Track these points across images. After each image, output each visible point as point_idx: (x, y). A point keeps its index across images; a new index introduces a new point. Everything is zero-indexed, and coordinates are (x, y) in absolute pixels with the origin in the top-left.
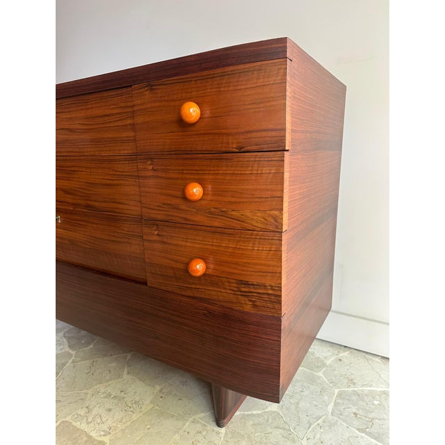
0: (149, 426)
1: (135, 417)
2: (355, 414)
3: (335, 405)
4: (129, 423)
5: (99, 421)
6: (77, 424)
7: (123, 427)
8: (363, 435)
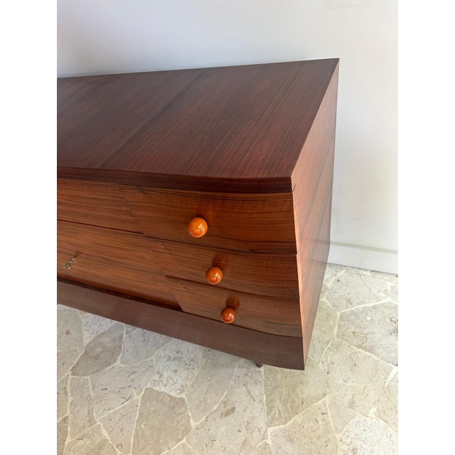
0: (209, 379)
1: (196, 372)
2: (354, 333)
3: (338, 328)
4: (194, 379)
5: (172, 382)
6: (157, 388)
7: (191, 383)
8: (360, 350)
